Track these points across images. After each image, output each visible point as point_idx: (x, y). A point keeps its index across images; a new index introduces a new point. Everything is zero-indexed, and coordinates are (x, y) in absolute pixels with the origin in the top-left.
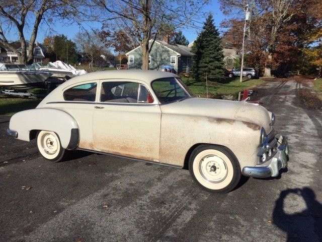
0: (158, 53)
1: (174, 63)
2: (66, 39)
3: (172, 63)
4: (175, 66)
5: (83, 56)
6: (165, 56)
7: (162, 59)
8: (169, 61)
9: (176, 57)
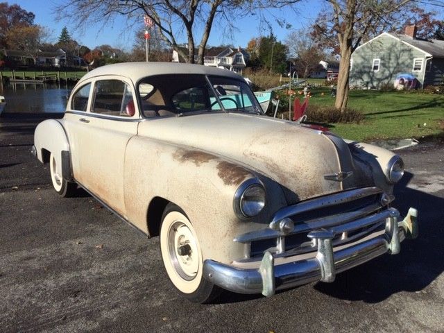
0: (393, 54)
1: (420, 69)
2: (275, 40)
3: (415, 69)
4: (421, 75)
5: (294, 64)
6: (404, 58)
7: (398, 64)
8: (409, 66)
9: (423, 59)
